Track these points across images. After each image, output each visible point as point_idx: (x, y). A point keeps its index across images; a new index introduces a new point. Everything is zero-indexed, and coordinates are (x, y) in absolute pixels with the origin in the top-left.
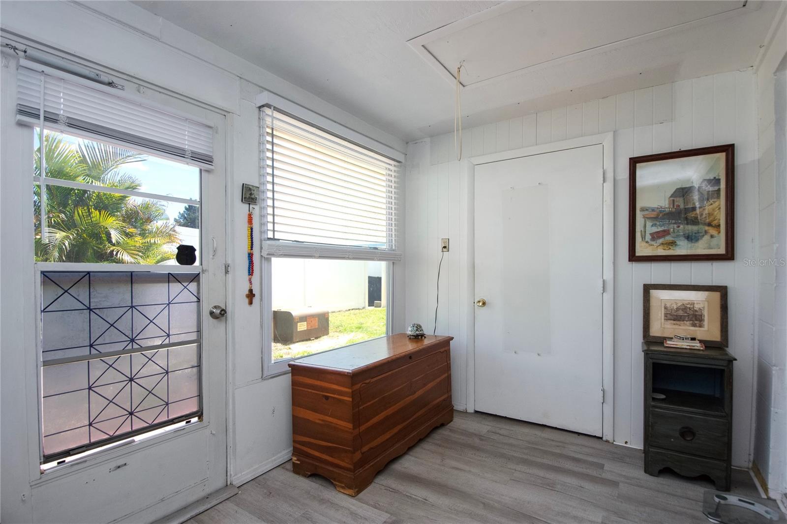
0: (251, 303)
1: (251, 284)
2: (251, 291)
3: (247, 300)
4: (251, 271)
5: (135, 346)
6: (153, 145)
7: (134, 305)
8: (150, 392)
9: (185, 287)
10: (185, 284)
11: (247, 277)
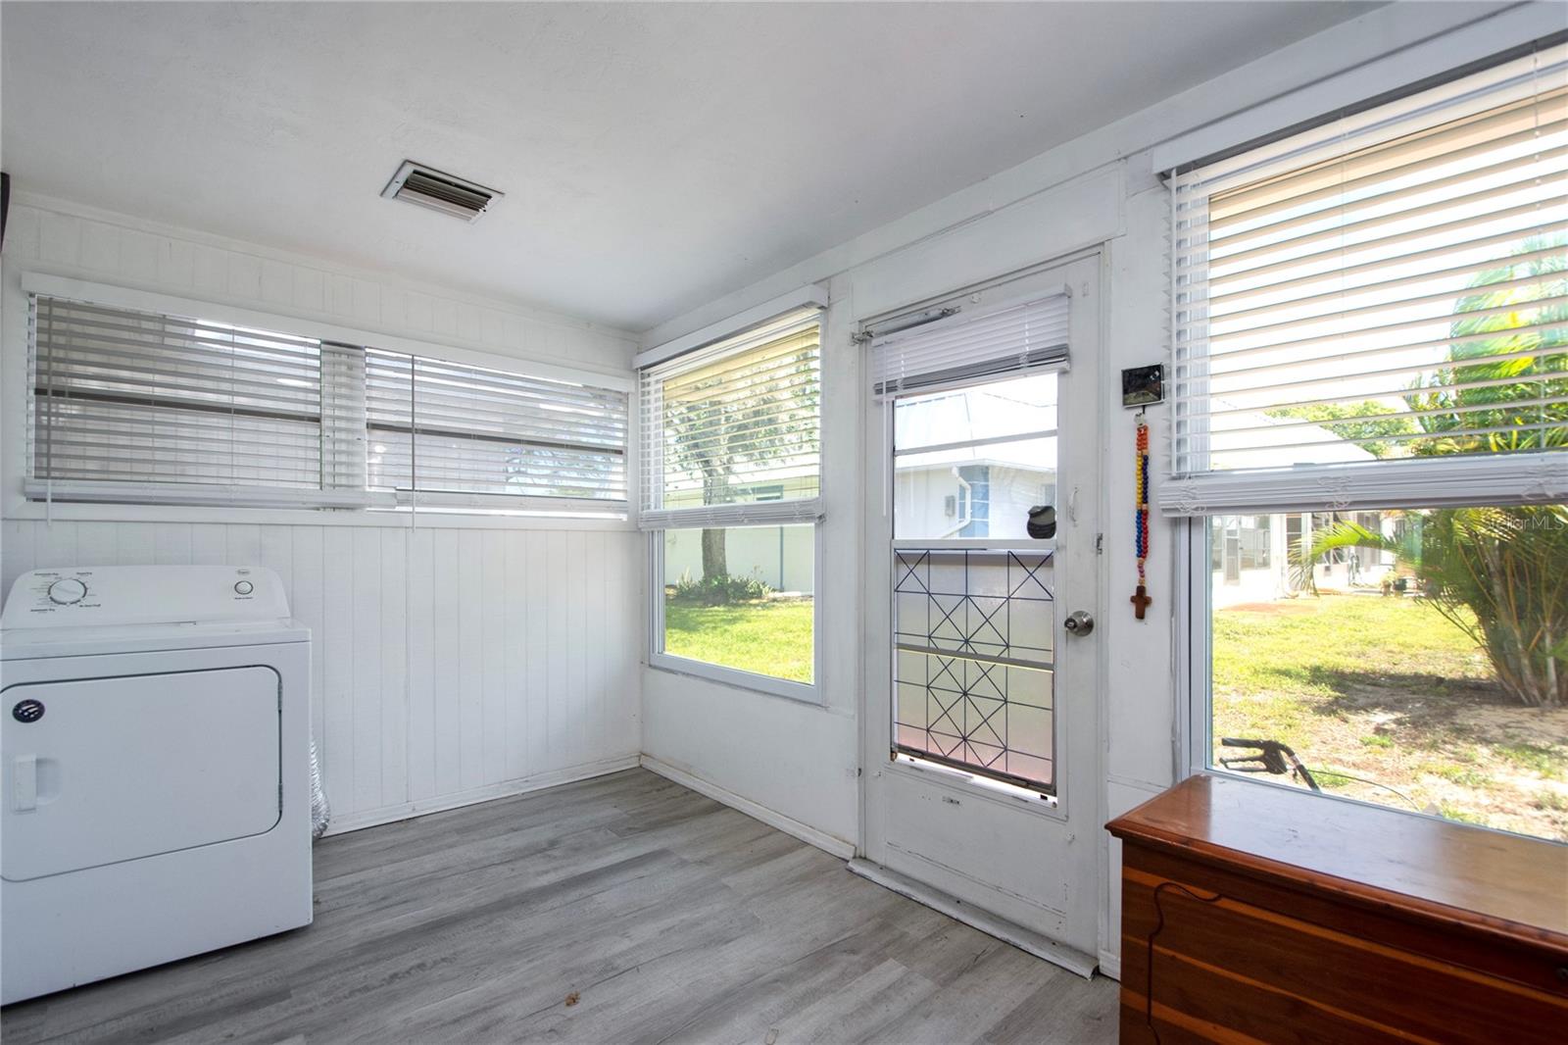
0: (1140, 615)
1: (1143, 576)
2: (1141, 590)
3: (1132, 609)
4: (1143, 550)
5: (970, 651)
6: (980, 369)
7: (969, 594)
8: (985, 721)
9: (1031, 574)
10: (1031, 570)
11: (1134, 560)
